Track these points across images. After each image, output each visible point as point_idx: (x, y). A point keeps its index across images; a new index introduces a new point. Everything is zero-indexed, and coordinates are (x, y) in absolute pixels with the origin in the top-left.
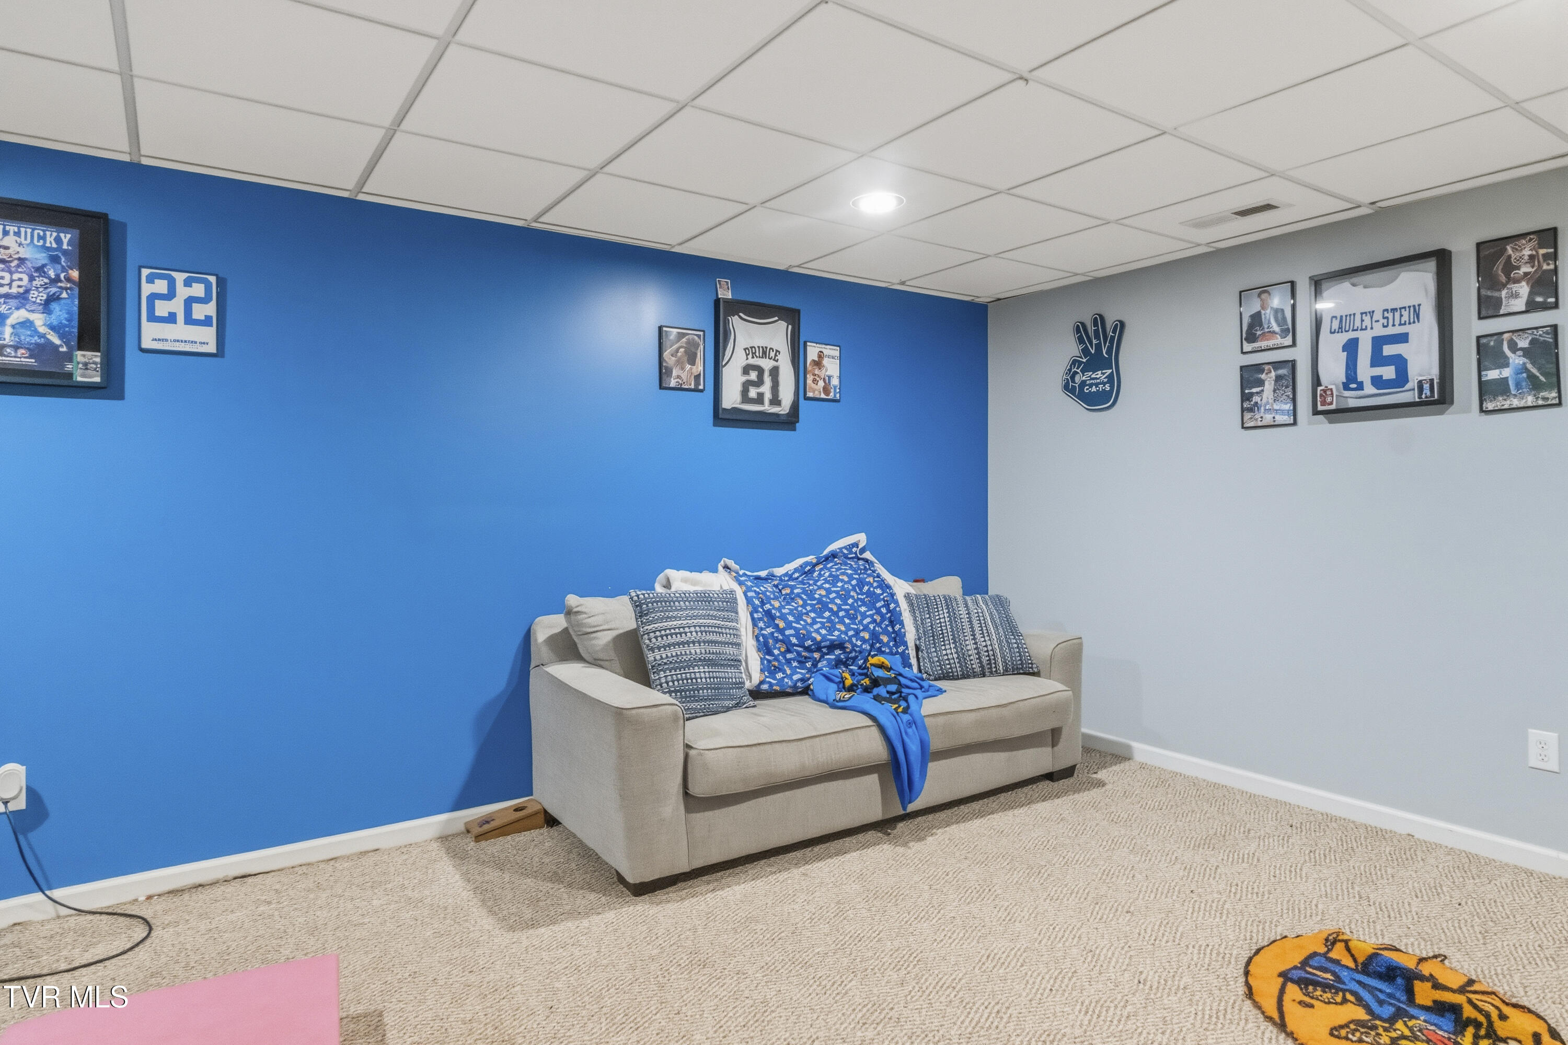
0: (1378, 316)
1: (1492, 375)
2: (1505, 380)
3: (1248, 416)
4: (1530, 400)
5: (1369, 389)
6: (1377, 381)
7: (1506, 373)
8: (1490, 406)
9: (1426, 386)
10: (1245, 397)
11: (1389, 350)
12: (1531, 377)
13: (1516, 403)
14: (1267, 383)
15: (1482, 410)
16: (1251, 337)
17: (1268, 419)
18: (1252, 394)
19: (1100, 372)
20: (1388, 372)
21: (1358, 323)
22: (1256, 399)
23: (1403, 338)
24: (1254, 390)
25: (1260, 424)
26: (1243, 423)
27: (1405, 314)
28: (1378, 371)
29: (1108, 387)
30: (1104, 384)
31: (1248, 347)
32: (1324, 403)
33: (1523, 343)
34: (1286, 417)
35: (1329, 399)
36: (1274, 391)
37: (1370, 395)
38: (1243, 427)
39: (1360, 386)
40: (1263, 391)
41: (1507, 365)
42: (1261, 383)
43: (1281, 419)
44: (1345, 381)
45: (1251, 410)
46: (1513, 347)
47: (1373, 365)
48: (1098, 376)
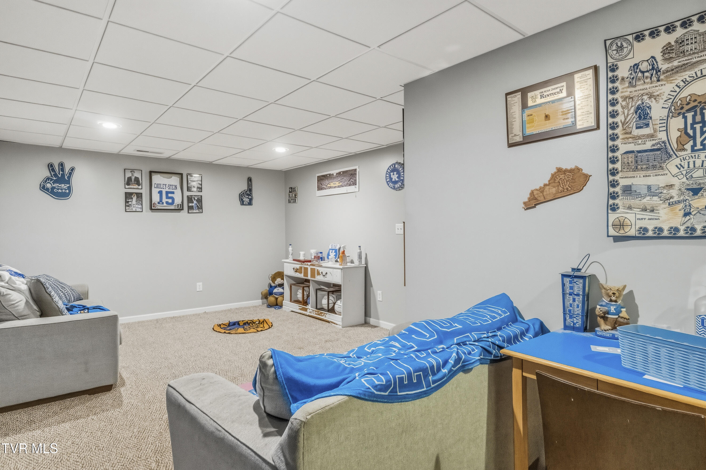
0: (167, 186)
1: (191, 204)
2: (193, 206)
3: (127, 208)
4: (197, 211)
5: (165, 204)
6: (167, 203)
7: (193, 204)
8: (190, 212)
9: (179, 206)
10: (126, 202)
11: (170, 195)
12: (198, 206)
13: (195, 211)
14: (134, 199)
15: (188, 213)
16: (128, 184)
17: (134, 209)
18: (129, 202)
19: (63, 185)
20: (170, 201)
21: (162, 187)
22: (130, 203)
23: (173, 193)
24: (130, 200)
25: (131, 211)
26: (126, 210)
27: (173, 186)
28: (168, 200)
29: (67, 191)
30: (66, 190)
31: (127, 187)
32: (154, 207)
33: (196, 199)
34: (140, 209)
35: (155, 206)
36: (136, 201)
37: (165, 206)
38: (126, 211)
39: (163, 203)
40: (132, 201)
41: (193, 203)
42: (132, 199)
43: (138, 210)
44: (159, 201)
45: (128, 206)
46: (194, 198)
47: (166, 198)
48: (62, 186)
